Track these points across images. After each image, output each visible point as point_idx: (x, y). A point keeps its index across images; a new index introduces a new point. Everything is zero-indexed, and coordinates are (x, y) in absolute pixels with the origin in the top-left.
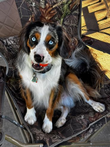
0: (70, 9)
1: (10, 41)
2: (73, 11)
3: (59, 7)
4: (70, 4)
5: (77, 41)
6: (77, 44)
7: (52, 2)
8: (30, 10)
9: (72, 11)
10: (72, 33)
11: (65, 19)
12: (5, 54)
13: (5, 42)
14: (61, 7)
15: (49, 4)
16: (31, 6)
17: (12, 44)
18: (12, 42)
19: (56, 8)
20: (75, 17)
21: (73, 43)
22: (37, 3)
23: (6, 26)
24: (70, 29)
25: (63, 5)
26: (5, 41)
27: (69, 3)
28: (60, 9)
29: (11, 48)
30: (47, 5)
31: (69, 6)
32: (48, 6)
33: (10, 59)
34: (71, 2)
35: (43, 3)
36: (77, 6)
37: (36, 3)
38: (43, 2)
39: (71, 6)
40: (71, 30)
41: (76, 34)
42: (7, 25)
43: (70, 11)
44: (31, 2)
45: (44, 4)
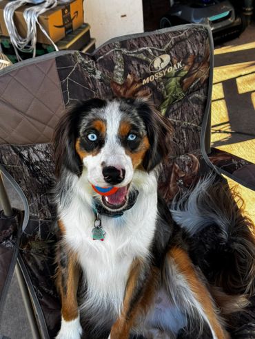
0: (184, 88)
1: (36, 154)
2: (191, 93)
3: (158, 83)
4: (183, 78)
5: (198, 162)
6: (197, 168)
7: (142, 72)
8: (89, 87)
9: (189, 92)
10: (185, 143)
11: (171, 110)
12: (23, 182)
13: (26, 155)
14: (162, 83)
15: (134, 75)
16: (93, 79)
17: (41, 161)
18: (43, 156)
19: (150, 84)
20: (196, 106)
21: (189, 165)
22: (107, 71)
23: (31, 120)
24: (183, 134)
25: (168, 78)
26: (25, 153)
27: (183, 75)
28: (161, 87)
29: (38, 170)
30: (129, 76)
31: (181, 82)
32: (132, 81)
33: (33, 195)
34: (187, 72)
35: (120, 72)
36: (202, 82)
37: (104, 72)
38: (120, 69)
39: (187, 81)
40: (183, 136)
41: (196, 146)
42: (34, 118)
43: (184, 92)
44: (92, 69)
45: (121, 75)
